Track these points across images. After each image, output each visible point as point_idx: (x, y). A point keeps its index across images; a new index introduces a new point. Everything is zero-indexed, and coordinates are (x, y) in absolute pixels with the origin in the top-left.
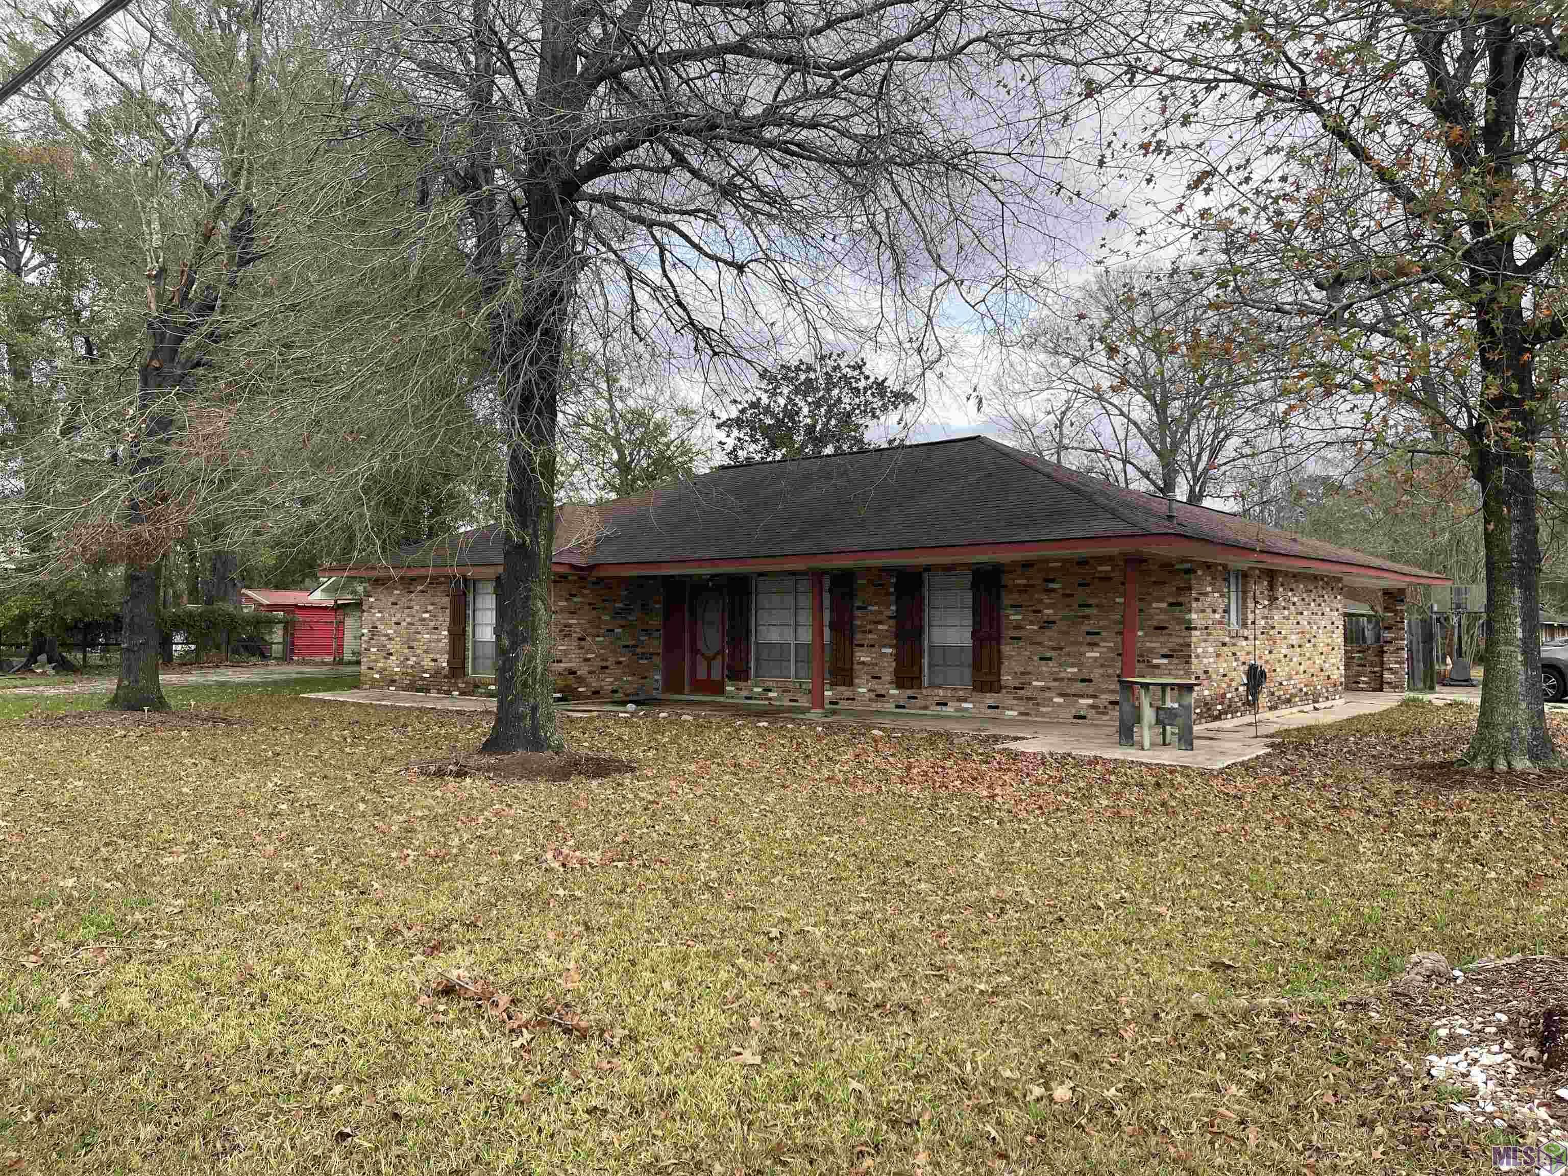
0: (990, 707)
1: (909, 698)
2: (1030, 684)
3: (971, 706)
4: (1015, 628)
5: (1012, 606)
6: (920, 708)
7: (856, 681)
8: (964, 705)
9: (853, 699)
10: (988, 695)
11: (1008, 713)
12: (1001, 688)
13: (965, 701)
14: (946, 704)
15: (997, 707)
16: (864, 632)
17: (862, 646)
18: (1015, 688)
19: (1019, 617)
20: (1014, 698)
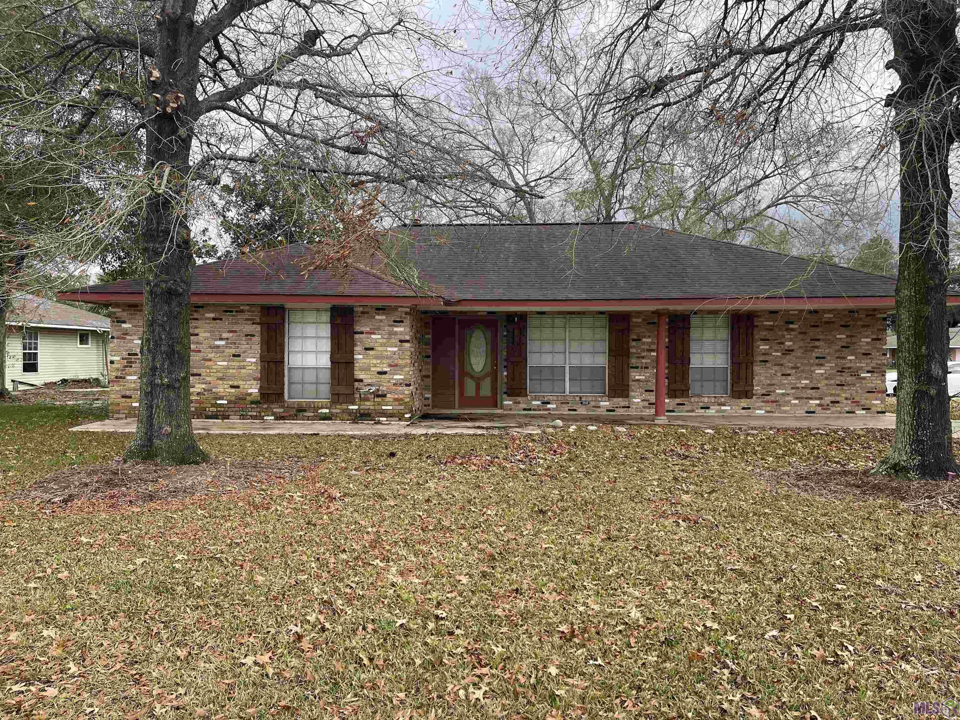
0: (743, 408)
1: (678, 404)
2: (774, 391)
3: (728, 408)
4: (764, 354)
5: (762, 340)
6: (687, 411)
7: (632, 394)
8: (723, 408)
9: (629, 407)
10: (742, 400)
11: (757, 412)
12: (753, 395)
13: (724, 405)
14: (708, 408)
15: (749, 408)
16: (638, 357)
17: (637, 368)
18: (763, 395)
19: (767, 347)
20: (763, 402)
